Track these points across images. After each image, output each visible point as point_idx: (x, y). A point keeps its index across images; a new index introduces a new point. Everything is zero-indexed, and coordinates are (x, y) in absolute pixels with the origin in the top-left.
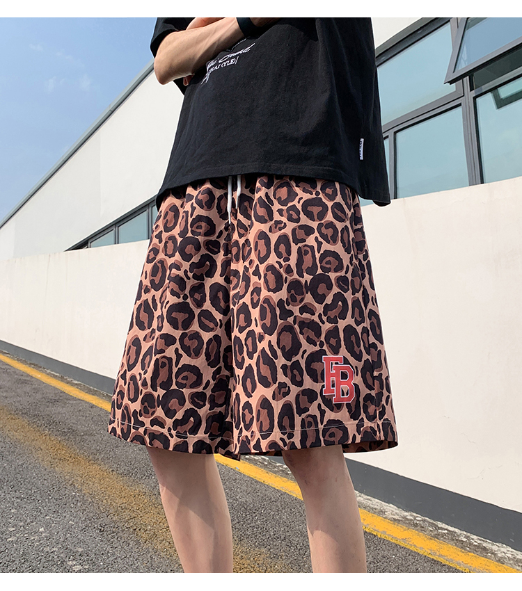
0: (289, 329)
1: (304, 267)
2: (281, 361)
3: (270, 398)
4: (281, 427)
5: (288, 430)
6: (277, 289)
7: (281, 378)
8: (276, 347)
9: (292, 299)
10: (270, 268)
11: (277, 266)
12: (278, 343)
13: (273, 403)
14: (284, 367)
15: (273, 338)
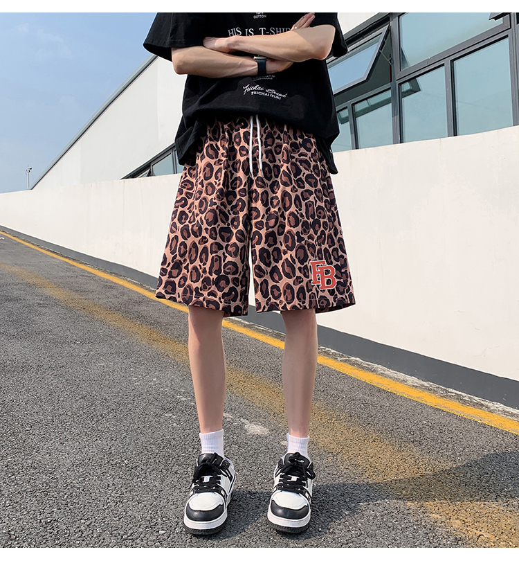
0: (302, 247)
1: (310, 214)
2: (298, 265)
3: (292, 284)
4: (298, 298)
5: (302, 300)
6: (296, 225)
7: (298, 273)
8: (294, 258)
9: (305, 232)
10: (292, 214)
11: (296, 213)
12: (296, 256)
13: (294, 287)
14: (299, 268)
15: (293, 253)
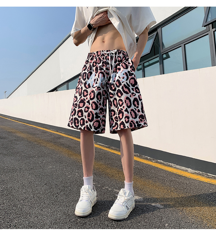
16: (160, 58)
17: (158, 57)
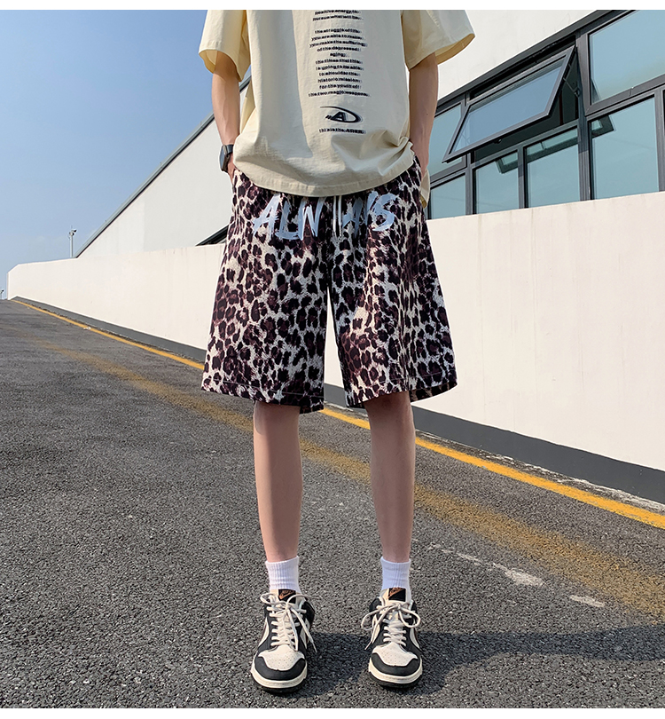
16: (581, 132)
17: (576, 127)
